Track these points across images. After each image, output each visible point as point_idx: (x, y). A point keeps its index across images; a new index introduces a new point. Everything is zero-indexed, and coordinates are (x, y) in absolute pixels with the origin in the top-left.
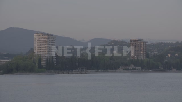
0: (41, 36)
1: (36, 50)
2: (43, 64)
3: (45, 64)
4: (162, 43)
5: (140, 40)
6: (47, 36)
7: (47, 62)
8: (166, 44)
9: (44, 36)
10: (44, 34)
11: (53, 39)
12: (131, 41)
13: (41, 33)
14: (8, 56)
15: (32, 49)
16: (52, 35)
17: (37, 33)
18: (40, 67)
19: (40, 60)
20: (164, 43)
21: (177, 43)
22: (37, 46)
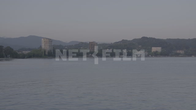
0: (46, 40)
1: (43, 47)
2: (47, 53)
3: (47, 54)
4: (104, 44)
5: (94, 42)
6: (48, 40)
7: (49, 53)
8: (106, 44)
9: (47, 40)
10: (47, 39)
11: (51, 41)
12: (90, 42)
13: (45, 38)
14: (29, 49)
15: (41, 46)
16: (51, 39)
17: (43, 38)
18: (45, 55)
19: (45, 51)
20: (105, 44)
21: (111, 43)
22: (43, 45)
